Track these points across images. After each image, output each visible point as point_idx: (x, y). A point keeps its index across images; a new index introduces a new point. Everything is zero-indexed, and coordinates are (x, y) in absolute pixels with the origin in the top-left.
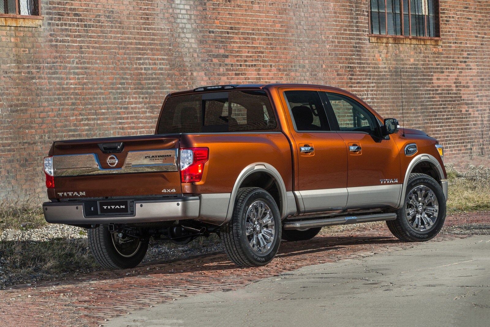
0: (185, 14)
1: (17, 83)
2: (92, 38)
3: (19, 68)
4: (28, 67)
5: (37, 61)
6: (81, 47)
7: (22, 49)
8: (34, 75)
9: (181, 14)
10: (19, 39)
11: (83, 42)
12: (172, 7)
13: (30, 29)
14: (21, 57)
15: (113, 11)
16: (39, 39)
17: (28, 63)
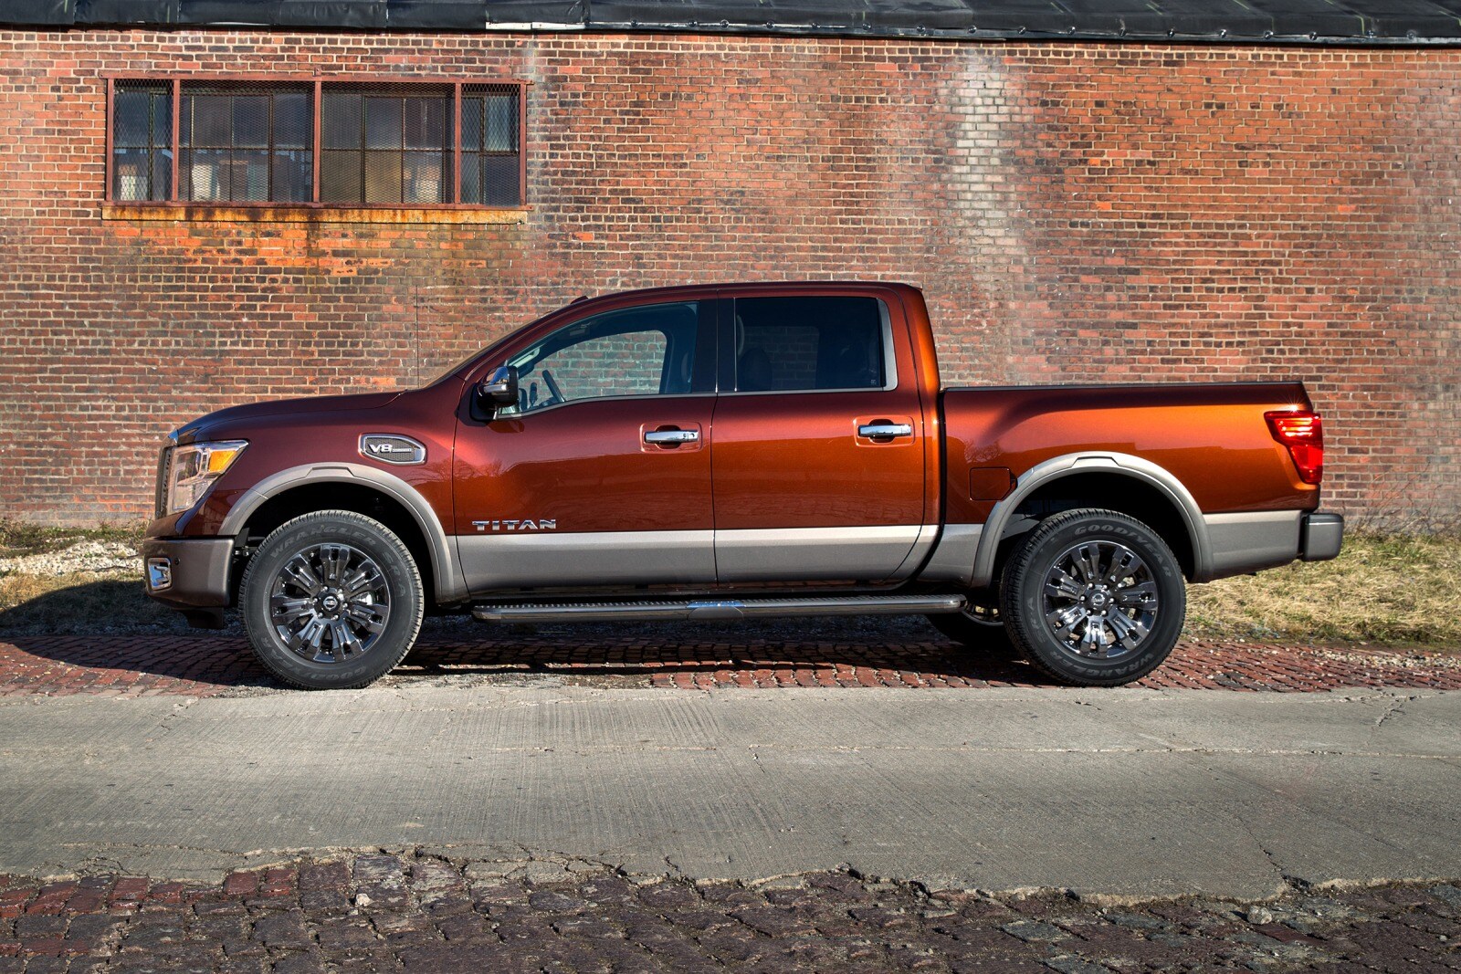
0: (988, 192)
1: (451, 317)
2: (675, 240)
3: (457, 292)
4: (484, 291)
5: (506, 281)
6: (639, 257)
7: (468, 262)
8: (499, 305)
9: (970, 191)
10: (461, 245)
11: (644, 247)
12: (940, 180)
13: (494, 227)
14: (465, 274)
15: (742, 193)
16: (518, 243)
17: (481, 284)
